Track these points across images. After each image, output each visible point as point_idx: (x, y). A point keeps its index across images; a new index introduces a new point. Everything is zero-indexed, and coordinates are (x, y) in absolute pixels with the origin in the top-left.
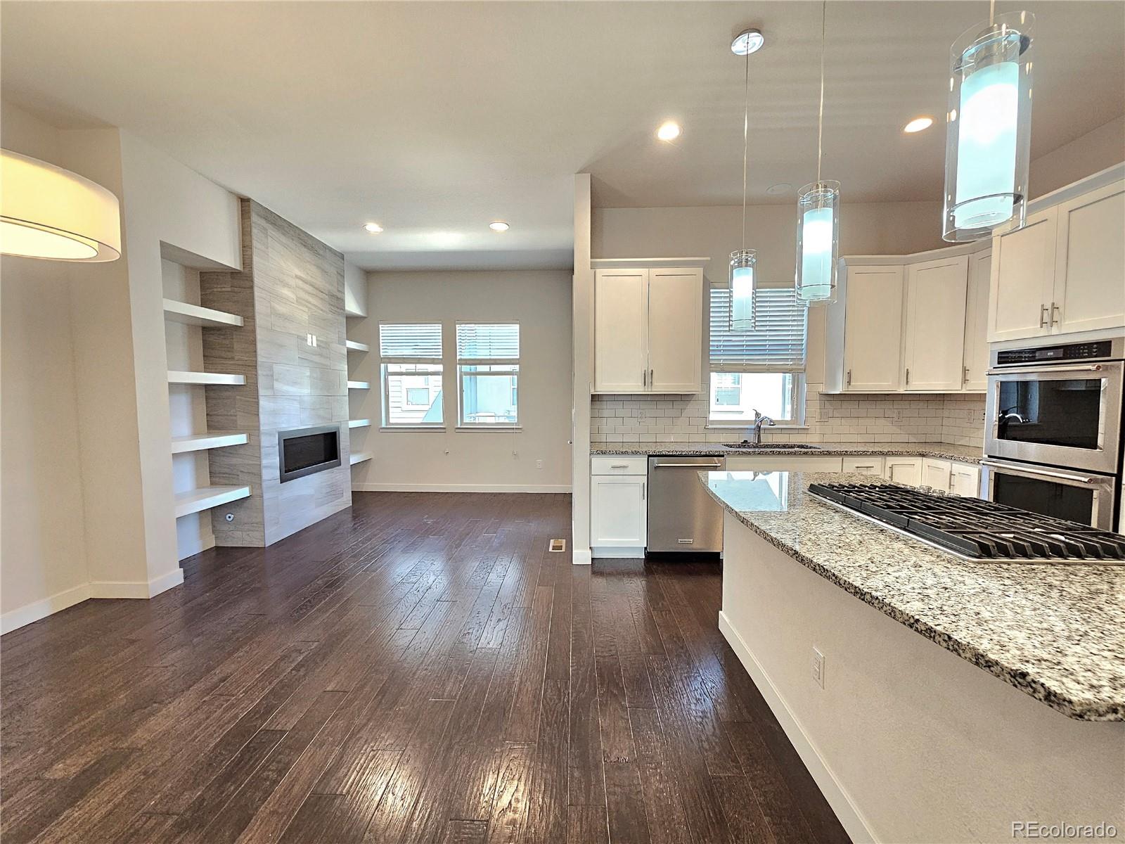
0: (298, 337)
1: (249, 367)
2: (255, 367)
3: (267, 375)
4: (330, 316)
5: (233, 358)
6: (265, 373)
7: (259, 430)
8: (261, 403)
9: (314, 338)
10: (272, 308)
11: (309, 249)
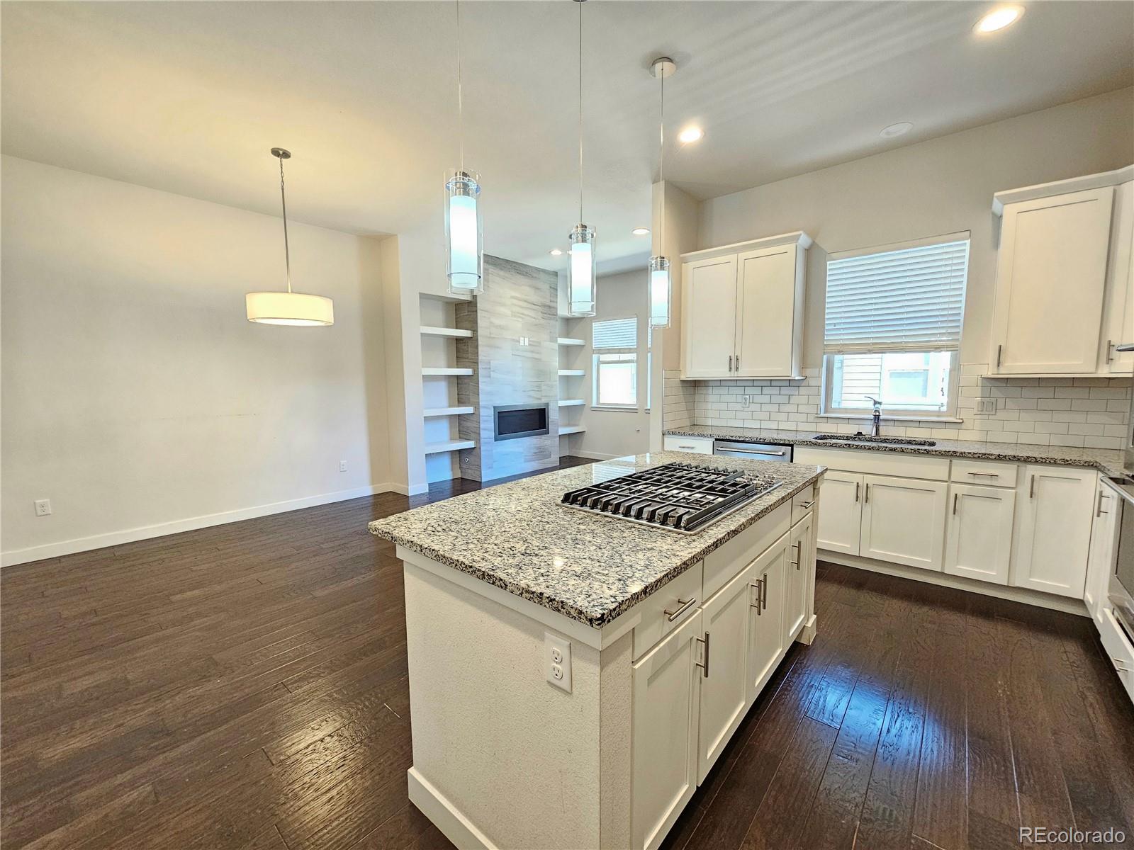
0: (513, 340)
1: (475, 364)
2: (477, 363)
3: (486, 368)
4: (543, 321)
5: (467, 358)
6: (484, 367)
7: (479, 405)
8: (481, 386)
9: (527, 340)
10: (491, 323)
11: (524, 275)
